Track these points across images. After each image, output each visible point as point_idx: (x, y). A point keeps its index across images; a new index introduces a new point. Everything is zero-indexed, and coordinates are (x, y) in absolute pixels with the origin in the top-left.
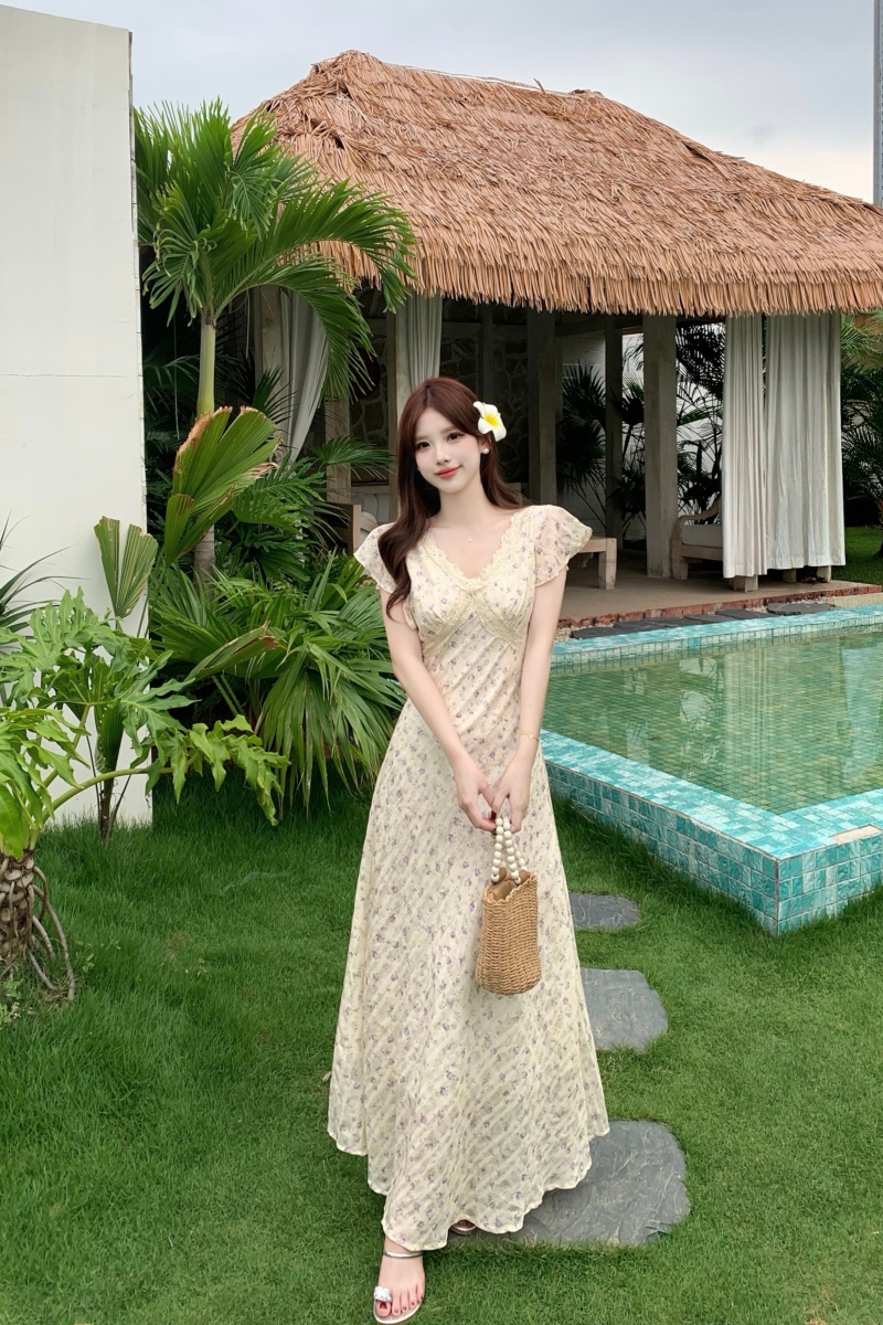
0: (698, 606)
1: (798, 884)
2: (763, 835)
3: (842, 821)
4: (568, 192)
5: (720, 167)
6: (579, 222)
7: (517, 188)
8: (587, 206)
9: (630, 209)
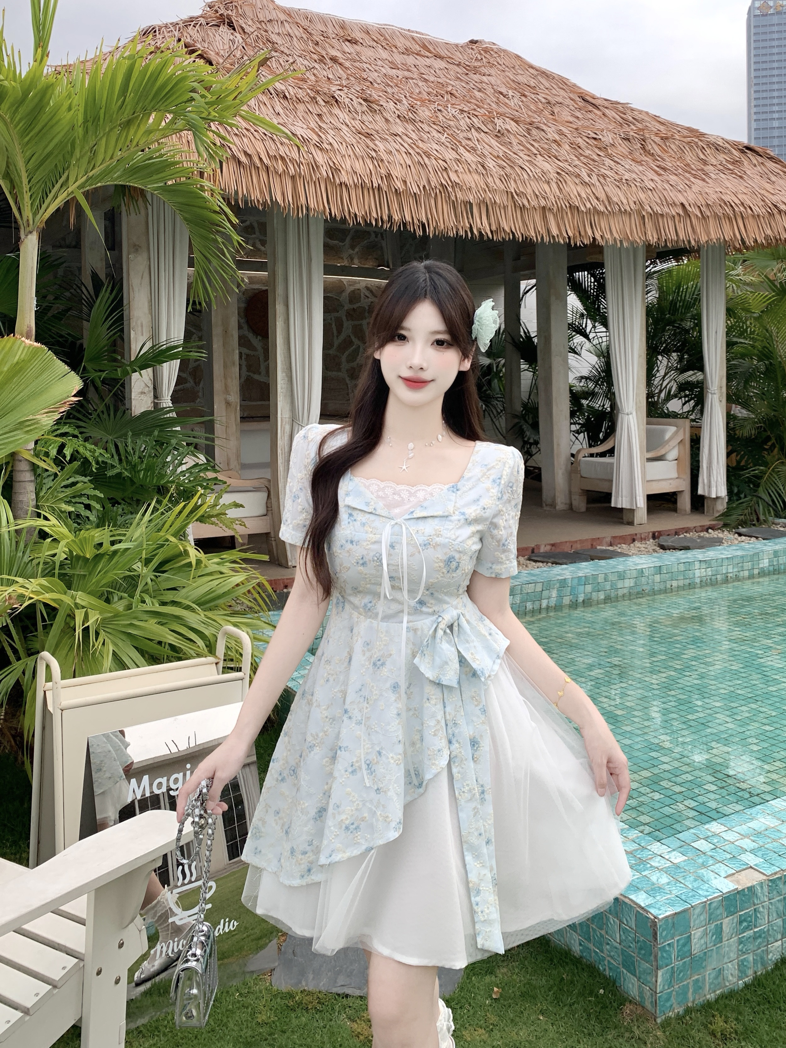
0: (587, 540)
1: (684, 945)
2: (638, 875)
3: (742, 850)
4: (452, 123)
5: (607, 112)
6: (461, 150)
7: (399, 117)
8: (470, 136)
9: (514, 141)
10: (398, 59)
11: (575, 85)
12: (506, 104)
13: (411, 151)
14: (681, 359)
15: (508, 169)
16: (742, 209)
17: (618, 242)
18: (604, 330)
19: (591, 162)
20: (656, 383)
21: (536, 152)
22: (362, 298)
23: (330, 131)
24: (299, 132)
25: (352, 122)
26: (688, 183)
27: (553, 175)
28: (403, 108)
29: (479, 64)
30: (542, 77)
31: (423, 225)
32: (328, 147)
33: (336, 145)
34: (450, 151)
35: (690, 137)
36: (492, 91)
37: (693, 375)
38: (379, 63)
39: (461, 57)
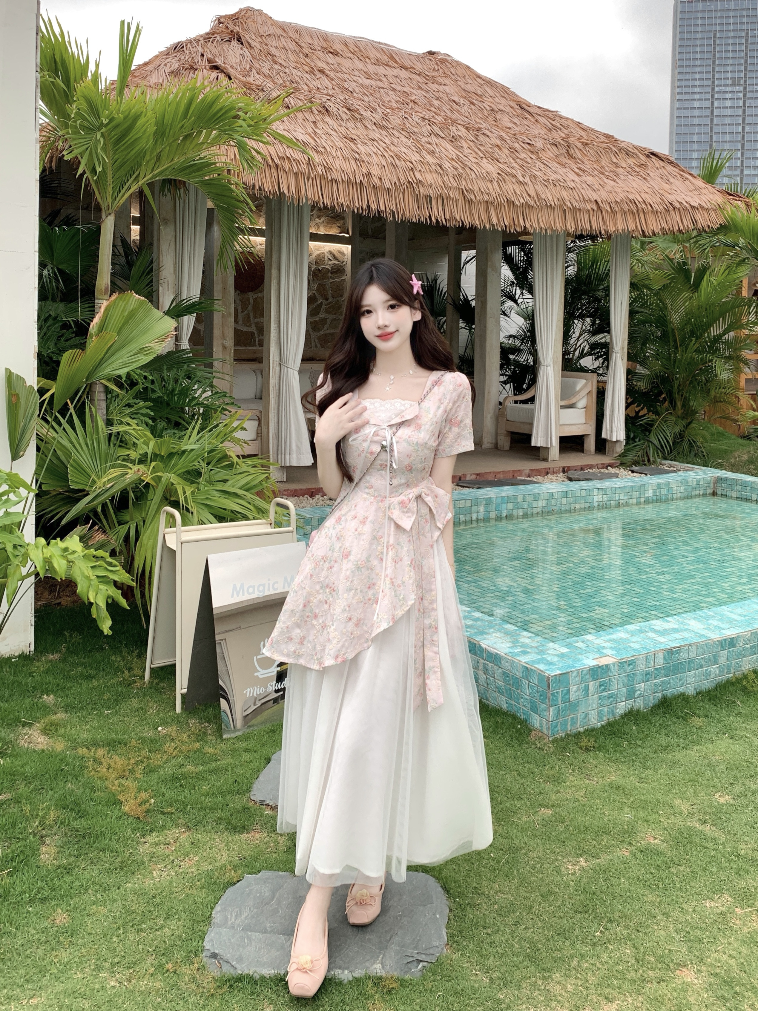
0: (509, 471)
1: (566, 695)
2: (539, 657)
3: (604, 648)
4: (416, 130)
5: (539, 118)
6: (424, 153)
7: (375, 124)
8: (431, 141)
9: (465, 145)
10: (372, 69)
11: (514, 94)
12: (458, 111)
13: (385, 154)
14: (593, 324)
15: (460, 170)
16: (644, 206)
17: (544, 231)
18: (530, 296)
19: (525, 164)
20: (571, 342)
21: (482, 156)
22: (326, 261)
23: (323, 136)
24: (301, 137)
25: (339, 128)
26: (602, 183)
27: (495, 175)
28: (377, 117)
29: (435, 74)
30: (488, 86)
31: (393, 213)
32: (323, 150)
33: (329, 150)
34: (416, 154)
35: (606, 143)
36: (447, 99)
37: (603, 337)
38: (356, 73)
39: (421, 67)
